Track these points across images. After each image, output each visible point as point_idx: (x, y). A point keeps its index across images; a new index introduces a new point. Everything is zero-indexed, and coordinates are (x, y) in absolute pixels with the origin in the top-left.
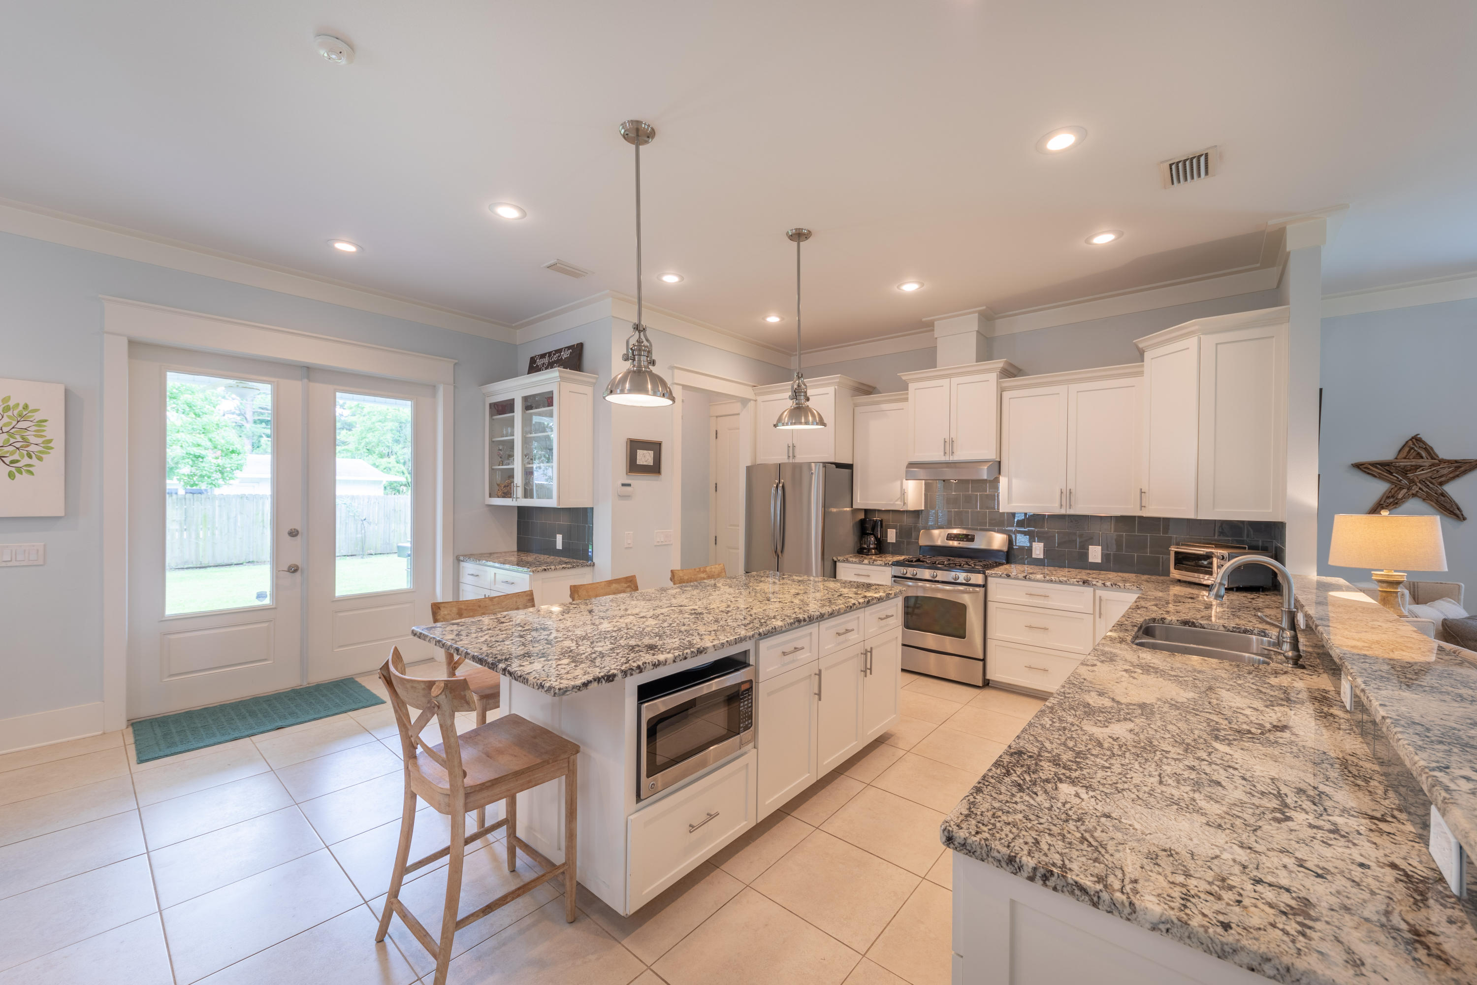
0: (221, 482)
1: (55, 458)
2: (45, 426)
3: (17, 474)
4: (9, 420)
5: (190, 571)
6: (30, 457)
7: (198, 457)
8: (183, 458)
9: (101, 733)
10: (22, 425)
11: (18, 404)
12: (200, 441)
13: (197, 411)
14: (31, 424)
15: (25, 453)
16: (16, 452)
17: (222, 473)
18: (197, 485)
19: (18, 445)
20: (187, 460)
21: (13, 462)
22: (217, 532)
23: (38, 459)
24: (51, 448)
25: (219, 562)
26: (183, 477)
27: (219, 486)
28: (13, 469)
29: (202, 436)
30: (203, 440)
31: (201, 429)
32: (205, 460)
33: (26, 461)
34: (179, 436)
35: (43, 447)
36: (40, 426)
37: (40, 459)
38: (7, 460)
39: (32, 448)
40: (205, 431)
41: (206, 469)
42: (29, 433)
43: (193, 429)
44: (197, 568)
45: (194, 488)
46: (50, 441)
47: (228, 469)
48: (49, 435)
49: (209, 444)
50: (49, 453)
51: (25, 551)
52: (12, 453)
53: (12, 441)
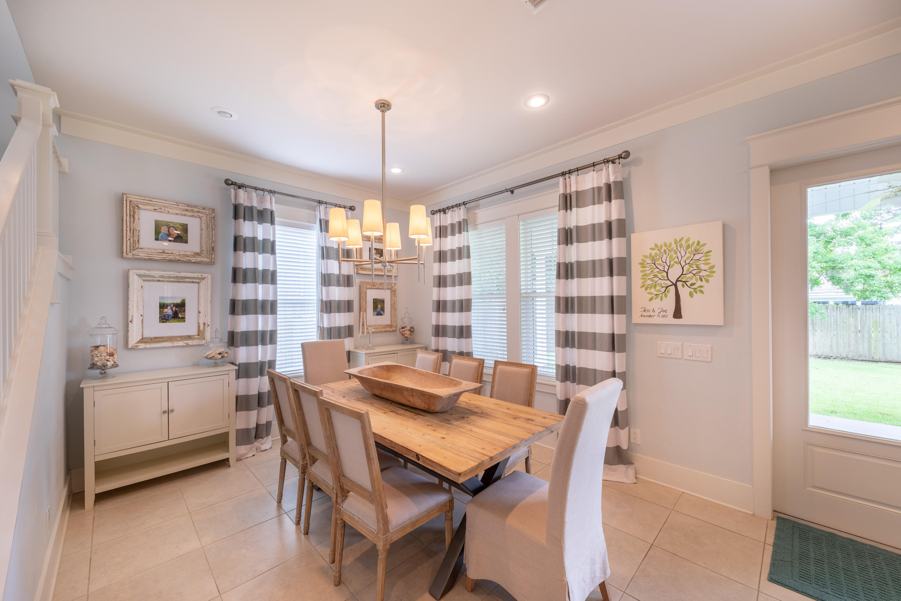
0: (890, 295)
1: (717, 280)
2: (710, 255)
3: (694, 293)
4: (690, 255)
5: (864, 363)
6: (701, 280)
7: (869, 276)
8: (857, 278)
9: (751, 513)
10: (697, 257)
11: (694, 242)
12: (870, 264)
13: (868, 242)
14: (702, 255)
15: (698, 277)
16: (693, 277)
17: (891, 288)
18: (868, 298)
19: (694, 272)
20: (860, 280)
21: (692, 284)
22: (887, 335)
23: (706, 281)
24: (714, 272)
25: (889, 359)
26: (857, 292)
27: (888, 298)
28: (692, 290)
29: (872, 260)
30: (874, 263)
31: (871, 254)
32: (875, 278)
33: (699, 283)
34: (853, 262)
35: (709, 272)
36: (707, 256)
37: (707, 281)
38: (688, 284)
39: (703, 273)
40: (874, 256)
41: (876, 285)
42: (700, 262)
43: (864, 255)
44: (869, 361)
45: (867, 300)
46: (713, 267)
47: (897, 284)
48: (712, 262)
49: (878, 265)
50: (713, 276)
51: (700, 350)
52: (691, 278)
53: (691, 269)
